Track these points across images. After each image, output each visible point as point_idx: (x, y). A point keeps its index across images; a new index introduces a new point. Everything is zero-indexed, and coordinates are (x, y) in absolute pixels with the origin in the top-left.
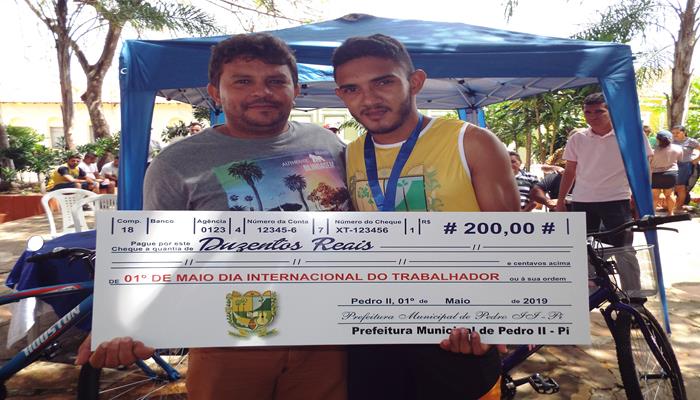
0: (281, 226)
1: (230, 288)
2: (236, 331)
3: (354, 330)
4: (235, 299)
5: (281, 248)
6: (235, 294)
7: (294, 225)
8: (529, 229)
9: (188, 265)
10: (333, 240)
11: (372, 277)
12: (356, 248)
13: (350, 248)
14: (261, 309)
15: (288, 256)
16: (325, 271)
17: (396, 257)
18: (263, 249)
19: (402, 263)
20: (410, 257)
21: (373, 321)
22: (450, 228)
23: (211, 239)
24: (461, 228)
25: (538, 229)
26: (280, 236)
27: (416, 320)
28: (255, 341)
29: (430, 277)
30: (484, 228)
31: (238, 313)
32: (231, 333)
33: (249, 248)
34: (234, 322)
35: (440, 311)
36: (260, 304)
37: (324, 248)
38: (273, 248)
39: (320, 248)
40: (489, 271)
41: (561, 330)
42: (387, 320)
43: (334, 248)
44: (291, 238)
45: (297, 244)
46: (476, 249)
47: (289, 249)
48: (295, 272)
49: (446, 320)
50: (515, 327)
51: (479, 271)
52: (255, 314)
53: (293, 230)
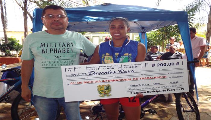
0: (110, 67)
1: (98, 84)
2: (101, 95)
3: (131, 93)
4: (100, 87)
5: (110, 73)
6: (99, 86)
7: (113, 67)
8: (173, 64)
9: (86, 79)
10: (123, 70)
11: (134, 79)
12: (130, 72)
13: (128, 72)
14: (107, 89)
15: (112, 75)
16: (122, 78)
17: (140, 74)
18: (105, 74)
19: (142, 75)
20: (144, 73)
21: (135, 90)
22: (153, 65)
23: (91, 72)
24: (156, 65)
25: (175, 64)
26: (110, 70)
27: (147, 89)
28: (106, 97)
29: (149, 78)
30: (162, 65)
31: (101, 91)
32: (100, 96)
33: (102, 74)
34: (100, 93)
35: (152, 87)
36: (106, 88)
37: (121, 72)
38: (108, 73)
39: (120, 72)
40: (164, 76)
41: (182, 89)
42: (139, 90)
43: (124, 72)
44: (113, 70)
45: (114, 72)
46: (160, 70)
47: (112, 73)
48: (114, 79)
49: (154, 89)
50: (171, 89)
51: (161, 76)
52: (105, 91)
53: (113, 68)
